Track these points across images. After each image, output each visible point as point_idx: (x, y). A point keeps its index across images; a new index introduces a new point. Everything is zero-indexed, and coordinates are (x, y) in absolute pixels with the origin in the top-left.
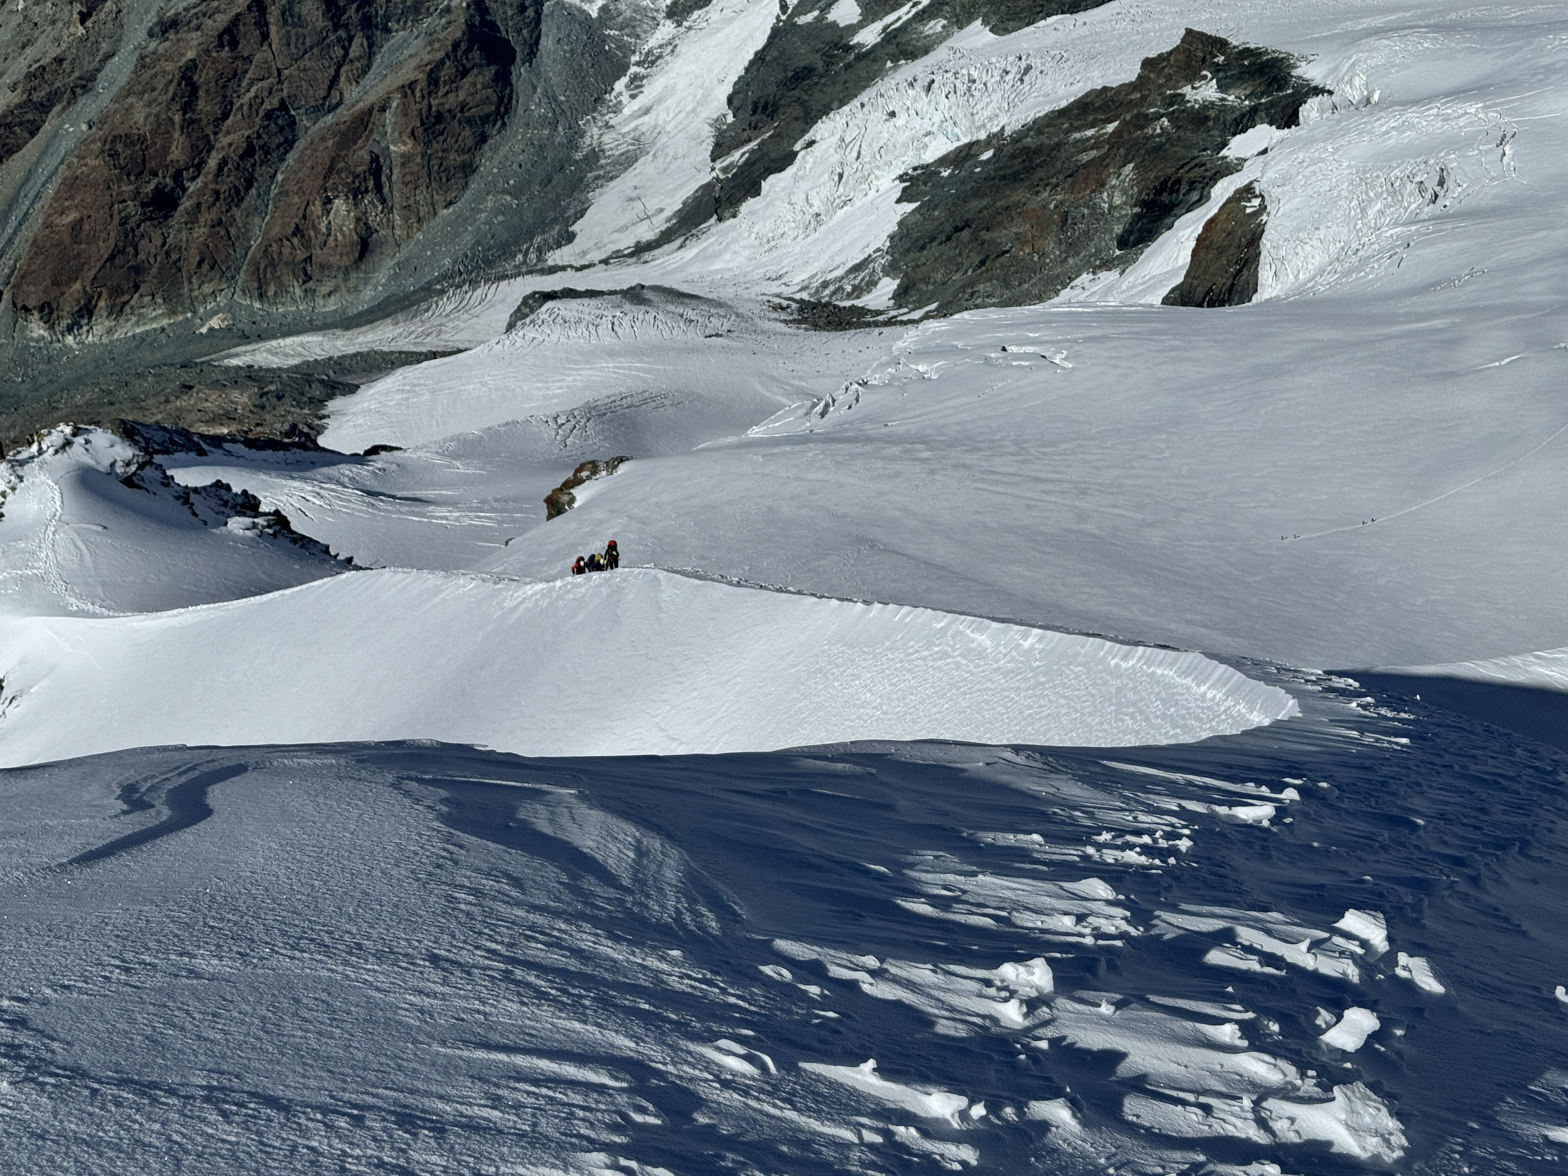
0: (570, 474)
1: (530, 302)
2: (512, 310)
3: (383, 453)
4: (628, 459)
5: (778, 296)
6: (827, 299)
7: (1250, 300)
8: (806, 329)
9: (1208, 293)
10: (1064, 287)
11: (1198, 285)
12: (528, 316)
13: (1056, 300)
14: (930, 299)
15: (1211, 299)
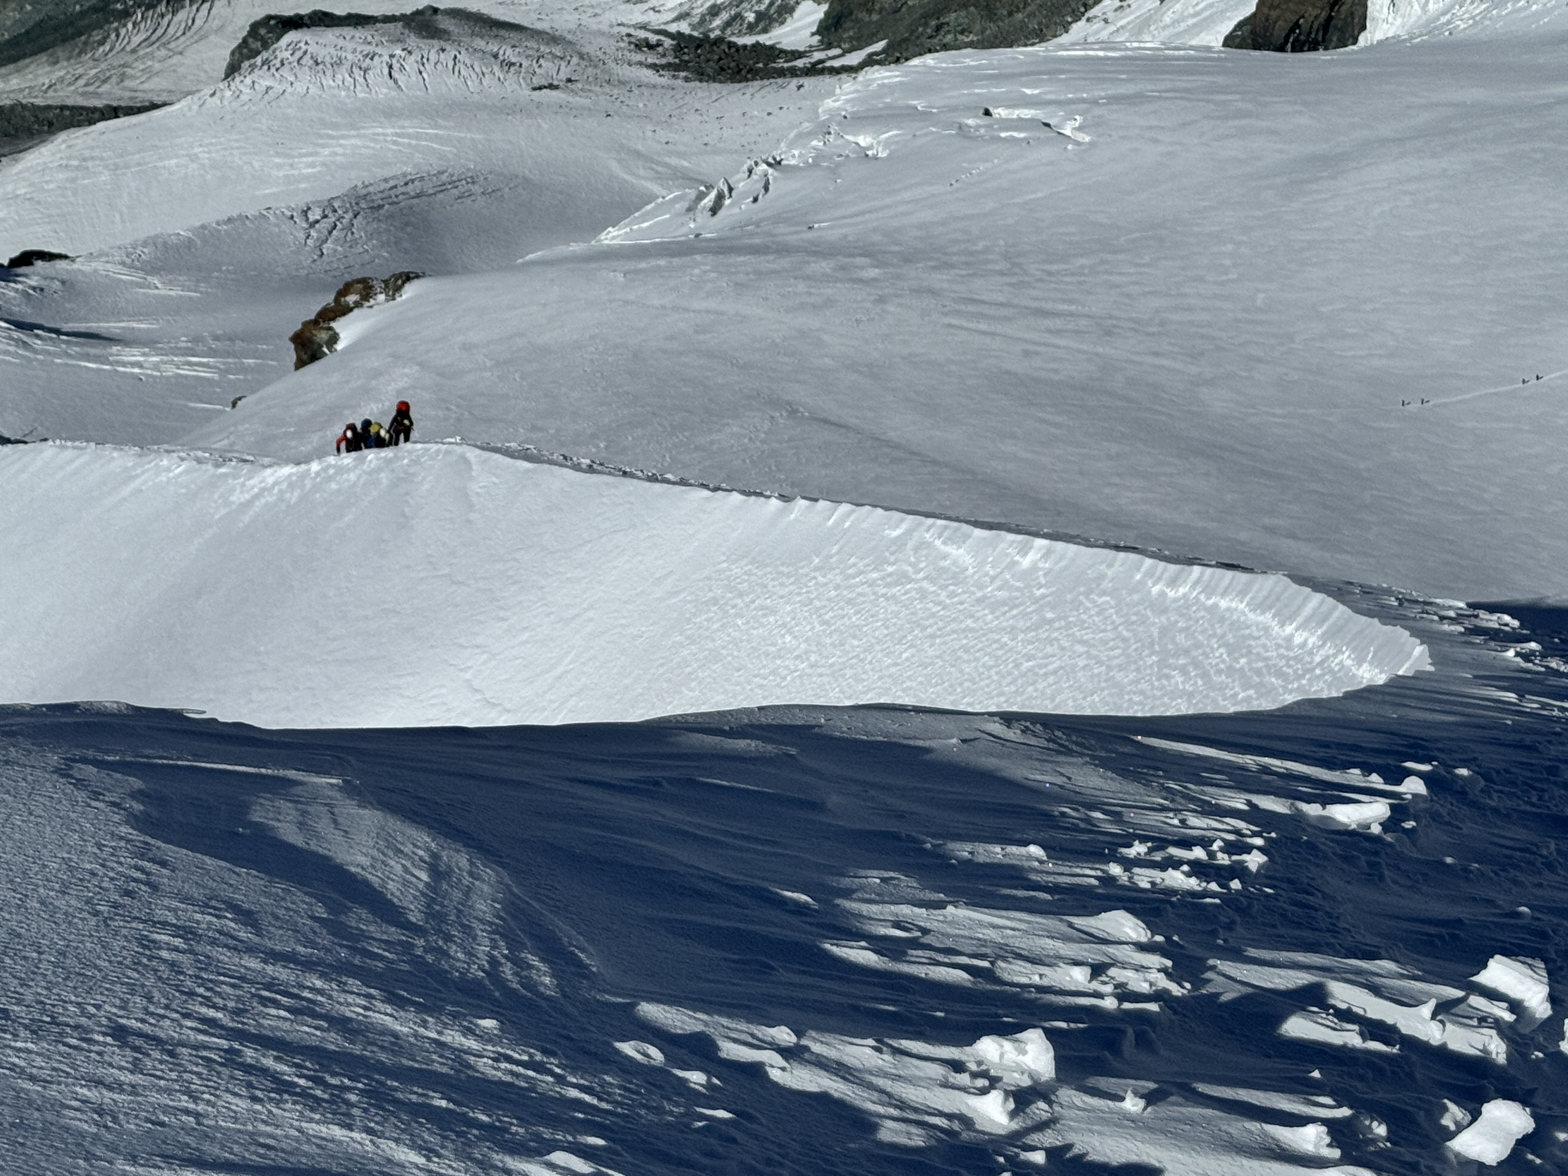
0: (329, 299)
1: (263, 31)
2: (235, 44)
3: (39, 264)
4: (417, 277)
5: (644, 27)
6: (717, 32)
7: (1355, 42)
8: (687, 80)
9: (1292, 31)
10: (1077, 19)
11: (1278, 18)
12: (258, 53)
13: (1064, 39)
14: (874, 35)
15: (1296, 40)
